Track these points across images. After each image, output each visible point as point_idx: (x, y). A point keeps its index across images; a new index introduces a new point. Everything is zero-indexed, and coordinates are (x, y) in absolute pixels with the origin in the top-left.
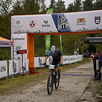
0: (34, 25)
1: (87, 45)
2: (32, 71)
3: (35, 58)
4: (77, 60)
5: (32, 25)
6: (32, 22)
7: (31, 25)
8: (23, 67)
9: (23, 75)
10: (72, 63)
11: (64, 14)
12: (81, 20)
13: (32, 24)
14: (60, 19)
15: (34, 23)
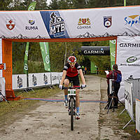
3: (13, 76)
6: (10, 22)
7: (8, 26)
11: (59, 11)
12: (84, 21)
13: (11, 25)
14: (54, 19)
15: (12, 23)
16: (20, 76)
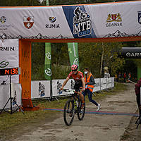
0: (32, 24)
1: (122, 62)
2: (28, 105)
3: (32, 82)
4: (104, 87)
5: (29, 25)
6: (29, 19)
7: (25, 24)
8: (11, 98)
9: (11, 113)
10: (97, 92)
11: (85, 5)
12: (114, 17)
13: (29, 23)
14: (78, 15)
15: (31, 21)
16: (42, 82)
